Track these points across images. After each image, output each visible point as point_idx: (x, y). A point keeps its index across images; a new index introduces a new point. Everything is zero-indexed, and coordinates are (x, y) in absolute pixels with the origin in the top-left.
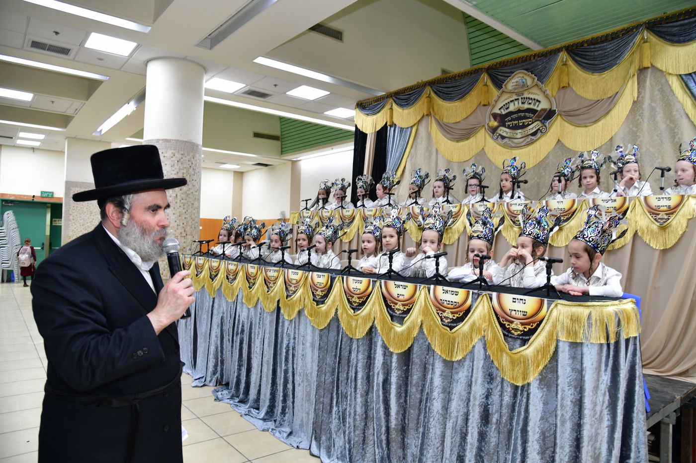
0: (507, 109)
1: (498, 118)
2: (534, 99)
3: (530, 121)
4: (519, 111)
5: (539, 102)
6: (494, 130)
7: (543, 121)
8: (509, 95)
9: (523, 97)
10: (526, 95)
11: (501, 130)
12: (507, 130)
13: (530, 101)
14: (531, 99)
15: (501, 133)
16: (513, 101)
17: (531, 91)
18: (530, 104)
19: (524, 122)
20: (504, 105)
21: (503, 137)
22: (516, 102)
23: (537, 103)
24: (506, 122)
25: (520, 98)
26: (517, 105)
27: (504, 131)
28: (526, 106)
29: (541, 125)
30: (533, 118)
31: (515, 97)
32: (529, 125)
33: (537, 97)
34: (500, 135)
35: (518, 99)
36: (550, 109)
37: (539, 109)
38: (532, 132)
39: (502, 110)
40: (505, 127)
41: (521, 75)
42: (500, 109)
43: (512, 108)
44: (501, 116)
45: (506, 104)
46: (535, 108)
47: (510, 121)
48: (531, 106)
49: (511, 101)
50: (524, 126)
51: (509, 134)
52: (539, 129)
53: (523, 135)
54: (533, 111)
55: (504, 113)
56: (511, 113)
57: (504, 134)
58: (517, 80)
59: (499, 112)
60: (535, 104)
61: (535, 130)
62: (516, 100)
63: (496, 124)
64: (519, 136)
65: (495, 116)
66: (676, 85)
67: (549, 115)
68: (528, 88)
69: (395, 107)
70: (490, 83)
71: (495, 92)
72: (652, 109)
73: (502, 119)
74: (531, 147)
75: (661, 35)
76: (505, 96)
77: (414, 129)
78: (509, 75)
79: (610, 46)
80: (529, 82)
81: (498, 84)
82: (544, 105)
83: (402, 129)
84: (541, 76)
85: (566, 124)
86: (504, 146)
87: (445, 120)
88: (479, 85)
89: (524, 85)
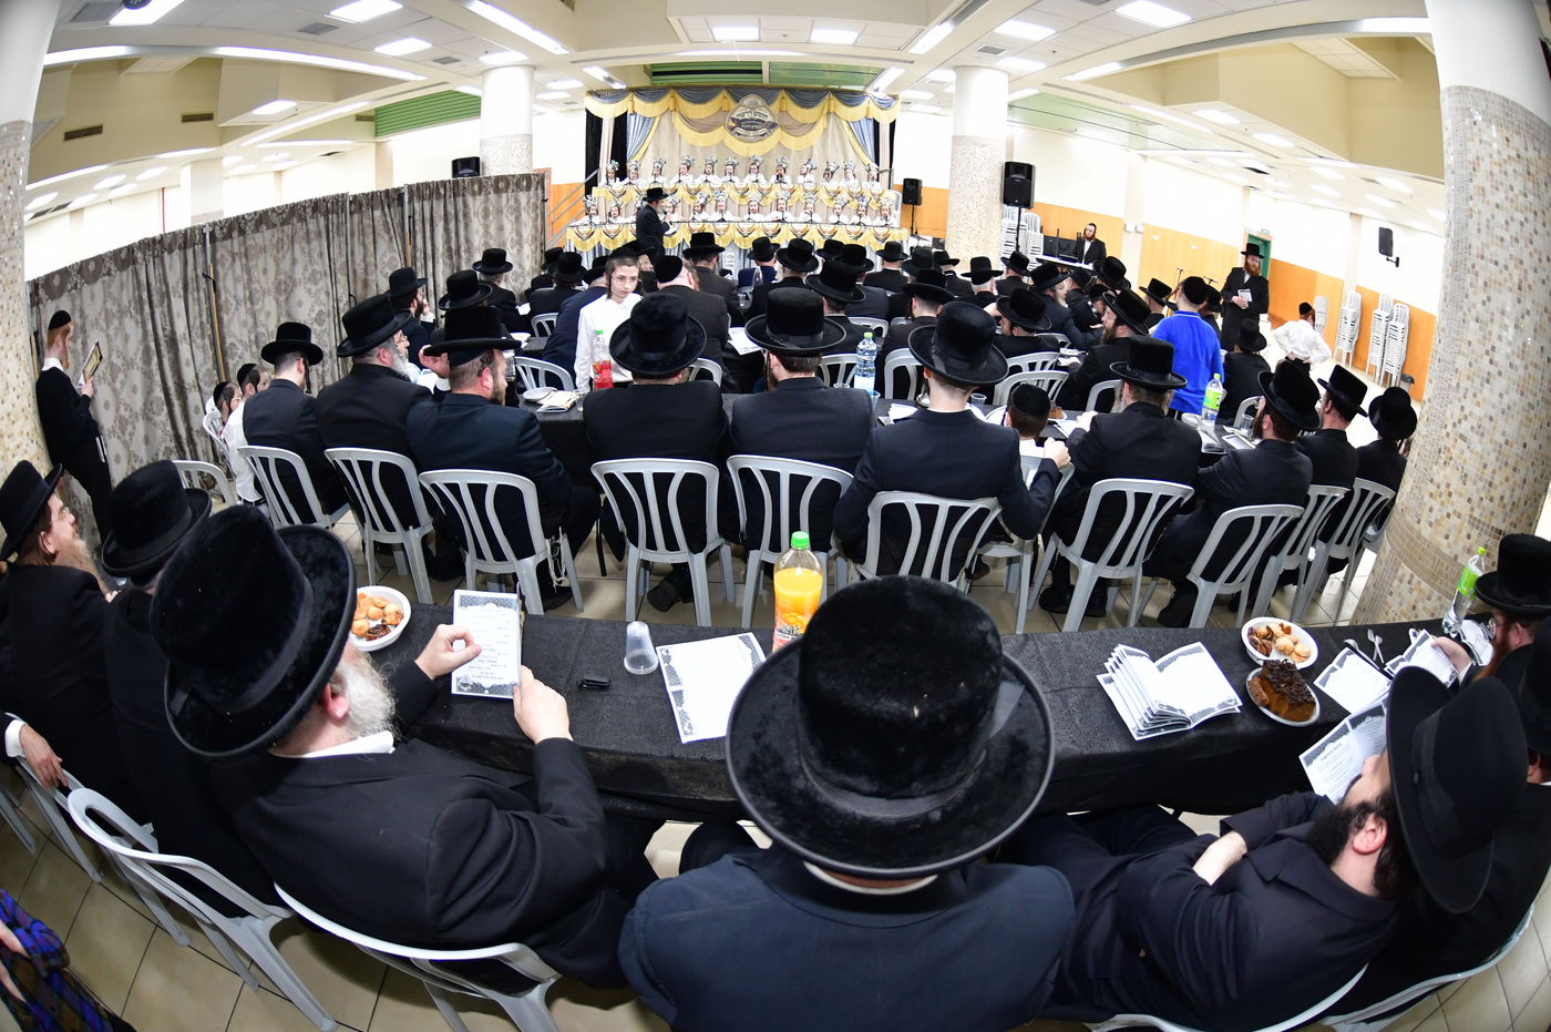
1: (736, 121)
2: (763, 114)
3: (760, 127)
4: (752, 119)
5: (767, 116)
6: (732, 129)
7: (769, 129)
8: (745, 108)
10: (757, 110)
11: (737, 129)
12: (743, 130)
14: (761, 114)
16: (747, 112)
17: (761, 109)
18: (760, 116)
19: (755, 127)
20: (740, 114)
21: (739, 135)
22: (750, 114)
23: (765, 117)
24: (742, 125)
25: (753, 112)
26: (750, 116)
27: (739, 130)
28: (757, 117)
29: (767, 131)
30: (762, 126)
31: (749, 110)
32: (758, 129)
33: (765, 113)
34: (737, 132)
35: (751, 112)
36: (774, 122)
37: (766, 121)
38: (761, 134)
39: (739, 117)
40: (741, 128)
41: (754, 98)
43: (746, 116)
44: (738, 120)
45: (742, 113)
46: (764, 119)
47: (744, 125)
48: (761, 118)
50: (755, 130)
51: (744, 133)
52: (766, 133)
53: (754, 135)
54: (763, 122)
55: (740, 119)
56: (746, 120)
57: (740, 133)
58: (751, 99)
59: (736, 117)
60: (763, 117)
61: (763, 133)
63: (734, 125)
64: (751, 135)
65: (733, 120)
66: (845, 124)
67: (773, 126)
68: (759, 107)
69: (635, 99)
70: (729, 97)
71: (733, 105)
72: (833, 135)
73: (739, 123)
74: (760, 143)
75: (839, 99)
76: (741, 108)
77: (657, 119)
78: (745, 95)
79: (811, 96)
80: (760, 103)
81: (737, 100)
82: (769, 119)
83: (645, 118)
84: (769, 100)
85: (785, 134)
86: (741, 140)
87: (690, 117)
88: (720, 97)
89: (756, 103)
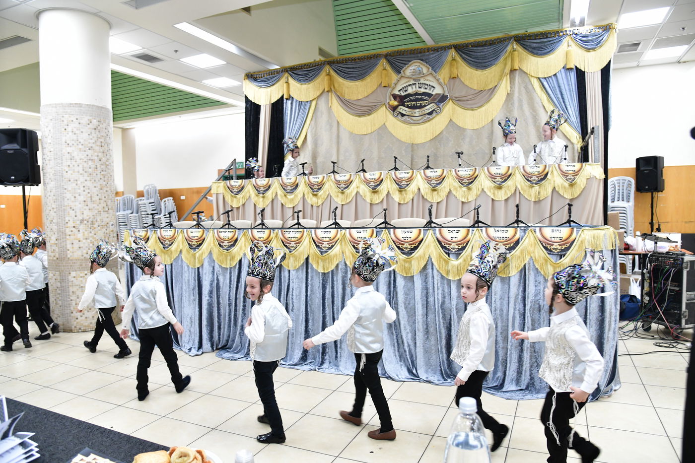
0: (405, 91)
1: (398, 98)
2: (430, 85)
3: (427, 103)
4: (417, 94)
5: (434, 87)
6: (394, 109)
7: (437, 103)
8: (408, 80)
9: (420, 82)
10: (422, 81)
11: (400, 109)
12: (407, 109)
13: (426, 87)
14: (427, 85)
15: (401, 111)
16: (411, 85)
17: (426, 78)
18: (426, 88)
19: (421, 103)
20: (403, 88)
21: (403, 115)
22: (414, 86)
23: (432, 89)
24: (405, 102)
25: (417, 83)
26: (414, 89)
27: (403, 109)
28: (423, 90)
29: (436, 106)
30: (429, 100)
31: (412, 82)
32: (425, 106)
33: (432, 84)
34: (400, 113)
35: (415, 84)
36: (443, 94)
37: (434, 93)
38: (428, 111)
39: (401, 92)
40: (405, 106)
41: (418, 64)
42: (399, 91)
43: (410, 90)
44: (400, 97)
45: (405, 87)
46: (431, 92)
47: (408, 102)
48: (427, 91)
49: (409, 85)
50: (421, 107)
51: (408, 112)
52: (434, 110)
53: (421, 114)
54: (430, 95)
55: (403, 94)
56: (409, 95)
57: (404, 112)
58: (414, 67)
59: (399, 93)
60: (430, 90)
61: (430, 110)
62: (413, 84)
63: (396, 103)
64: (417, 114)
65: (395, 97)
66: (536, 84)
67: (443, 99)
68: (424, 76)
69: (291, 81)
70: (388, 68)
71: (394, 77)
72: (520, 101)
73: (402, 100)
74: (427, 124)
75: (525, 47)
76: (403, 81)
77: (314, 103)
78: (406, 63)
79: (487, 50)
80: (425, 70)
81: (398, 70)
82: (438, 90)
83: (301, 103)
84: (435, 66)
85: (457, 107)
86: (405, 122)
87: (347, 97)
88: (379, 68)
89: (420, 72)
